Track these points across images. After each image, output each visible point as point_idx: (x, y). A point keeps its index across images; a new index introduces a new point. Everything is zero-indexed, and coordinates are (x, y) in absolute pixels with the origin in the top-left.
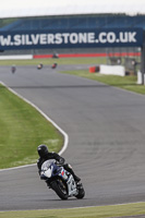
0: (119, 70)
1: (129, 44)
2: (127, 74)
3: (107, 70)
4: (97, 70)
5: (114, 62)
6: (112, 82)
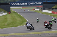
0: (38, 10)
1: (40, 5)
2: (40, 10)
3: (36, 9)
4: (34, 9)
5: (37, 8)
6: (37, 12)
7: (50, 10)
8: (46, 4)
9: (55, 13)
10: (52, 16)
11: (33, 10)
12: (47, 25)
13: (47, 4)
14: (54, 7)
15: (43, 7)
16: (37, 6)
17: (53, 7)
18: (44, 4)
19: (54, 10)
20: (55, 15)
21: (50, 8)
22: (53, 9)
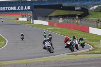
0: (25, 19)
2: (28, 20)
3: (21, 19)
4: (18, 19)
5: (23, 16)
6: (22, 23)
7: (45, 20)
8: (38, 9)
9: (55, 25)
10: (49, 30)
11: (15, 21)
12: (69, 44)
13: (40, 9)
14: (53, 14)
15: (34, 14)
16: (23, 13)
17: (51, 15)
18: (36, 9)
19: (53, 20)
20: (54, 28)
21: (46, 17)
22: (50, 18)
